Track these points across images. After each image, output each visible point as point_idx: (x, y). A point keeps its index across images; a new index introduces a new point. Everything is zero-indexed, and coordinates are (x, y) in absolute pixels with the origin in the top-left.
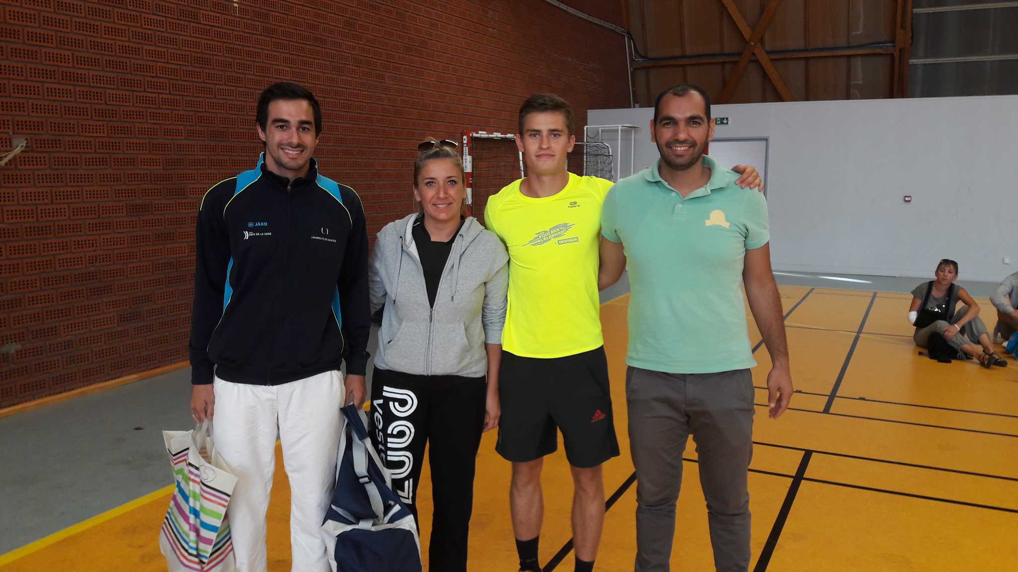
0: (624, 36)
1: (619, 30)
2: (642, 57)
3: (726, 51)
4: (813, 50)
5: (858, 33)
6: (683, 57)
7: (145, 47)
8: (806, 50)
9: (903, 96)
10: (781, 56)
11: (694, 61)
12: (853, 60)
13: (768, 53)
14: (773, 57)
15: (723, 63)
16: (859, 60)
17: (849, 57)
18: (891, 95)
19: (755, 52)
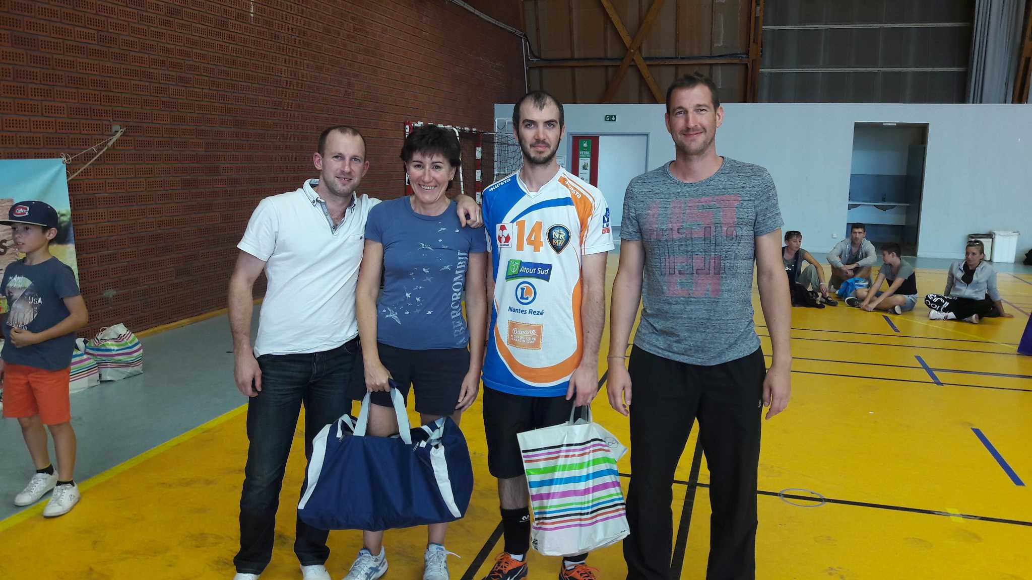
0: (522, 38)
1: (518, 33)
2: (537, 57)
3: (609, 55)
4: (683, 58)
5: (720, 45)
6: (572, 59)
7: (194, 51)
8: (676, 58)
9: (754, 101)
10: (656, 63)
11: (582, 64)
12: (714, 67)
13: (645, 59)
14: (648, 63)
15: (607, 66)
16: (719, 68)
17: (711, 65)
18: (745, 101)
19: (634, 58)
